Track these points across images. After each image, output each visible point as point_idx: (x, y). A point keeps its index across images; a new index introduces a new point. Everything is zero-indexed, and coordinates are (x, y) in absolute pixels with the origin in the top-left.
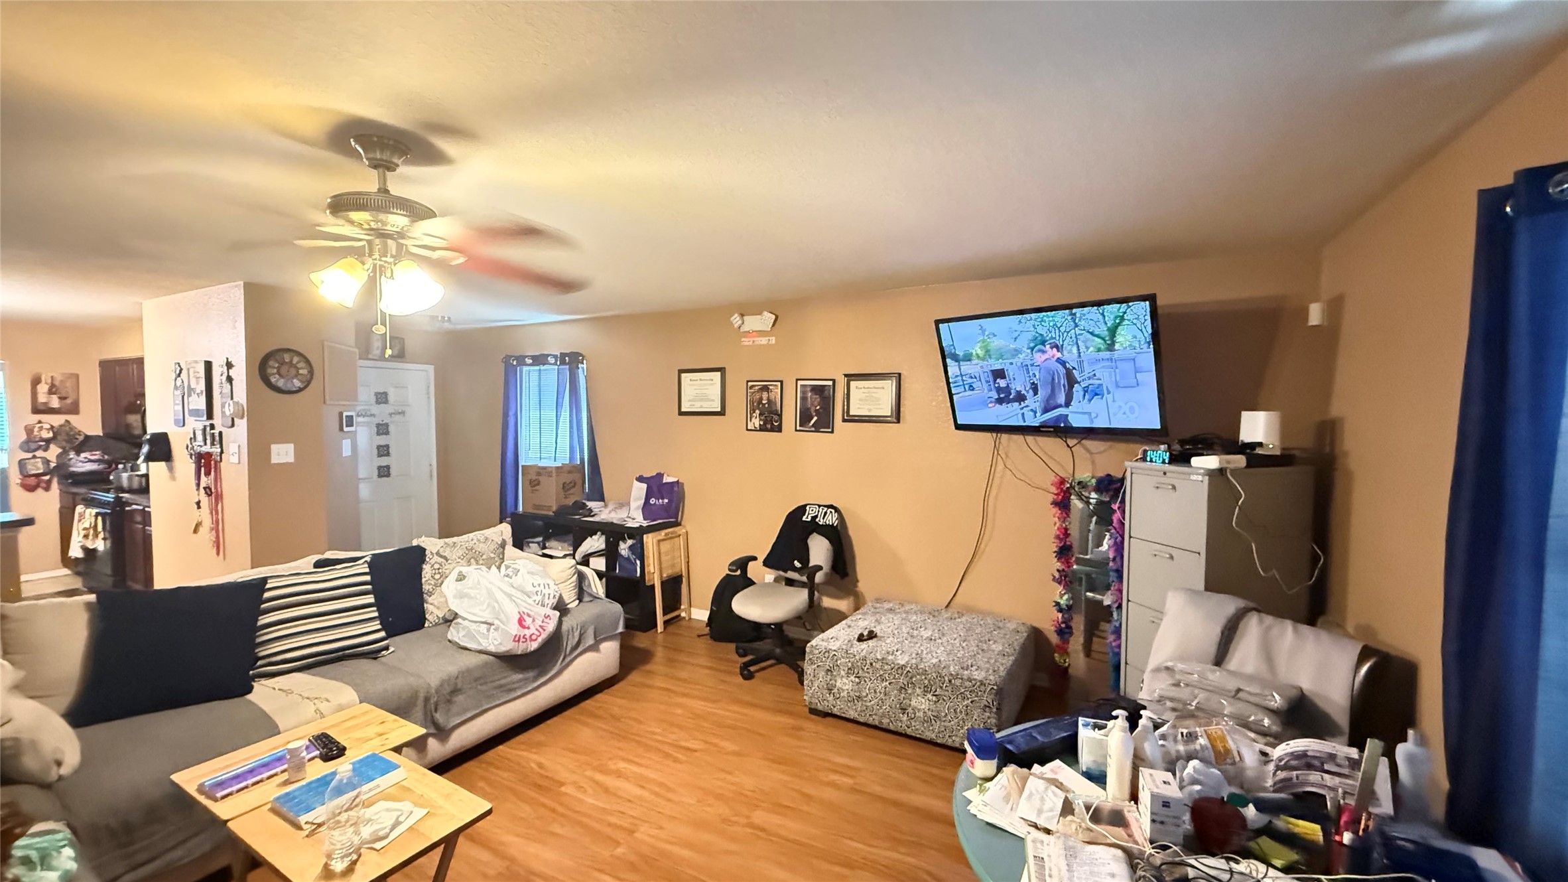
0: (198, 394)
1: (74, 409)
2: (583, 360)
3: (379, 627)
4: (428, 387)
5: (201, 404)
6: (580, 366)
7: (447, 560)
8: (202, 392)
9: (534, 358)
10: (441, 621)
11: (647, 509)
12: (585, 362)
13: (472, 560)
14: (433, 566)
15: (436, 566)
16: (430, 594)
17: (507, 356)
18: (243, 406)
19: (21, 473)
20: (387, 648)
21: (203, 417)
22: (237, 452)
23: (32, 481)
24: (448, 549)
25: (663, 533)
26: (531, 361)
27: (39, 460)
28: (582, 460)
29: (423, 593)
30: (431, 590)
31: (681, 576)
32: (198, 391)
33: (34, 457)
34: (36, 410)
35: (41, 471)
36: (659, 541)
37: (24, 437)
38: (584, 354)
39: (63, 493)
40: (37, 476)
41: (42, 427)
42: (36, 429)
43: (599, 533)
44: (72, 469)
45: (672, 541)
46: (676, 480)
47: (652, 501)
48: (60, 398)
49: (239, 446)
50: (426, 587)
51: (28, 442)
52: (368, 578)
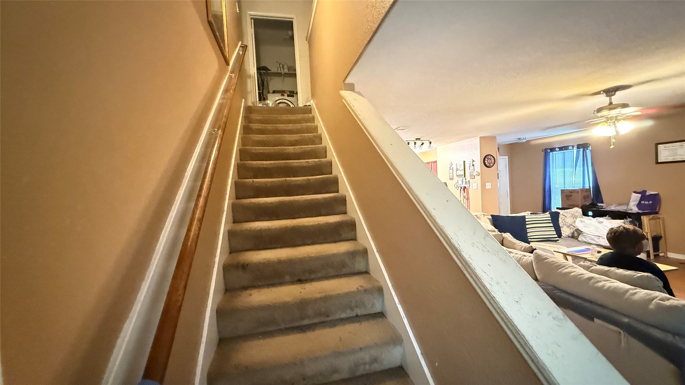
0: (461, 171)
2: (589, 146)
3: (555, 234)
4: (506, 164)
5: (463, 173)
6: (588, 148)
7: (566, 217)
8: (462, 170)
9: (559, 148)
10: (567, 237)
11: (639, 205)
12: (590, 146)
13: (574, 218)
14: (561, 218)
15: (563, 219)
16: (562, 227)
17: (546, 149)
18: (479, 172)
20: (558, 240)
21: (463, 176)
22: (476, 185)
24: (565, 213)
25: (651, 216)
26: (558, 150)
28: (590, 187)
29: (560, 227)
30: (562, 226)
31: (661, 237)
32: (461, 169)
36: (650, 219)
38: (589, 143)
43: (608, 216)
45: (656, 220)
46: (657, 193)
47: (643, 202)
49: (477, 184)
50: (560, 225)
52: (550, 219)
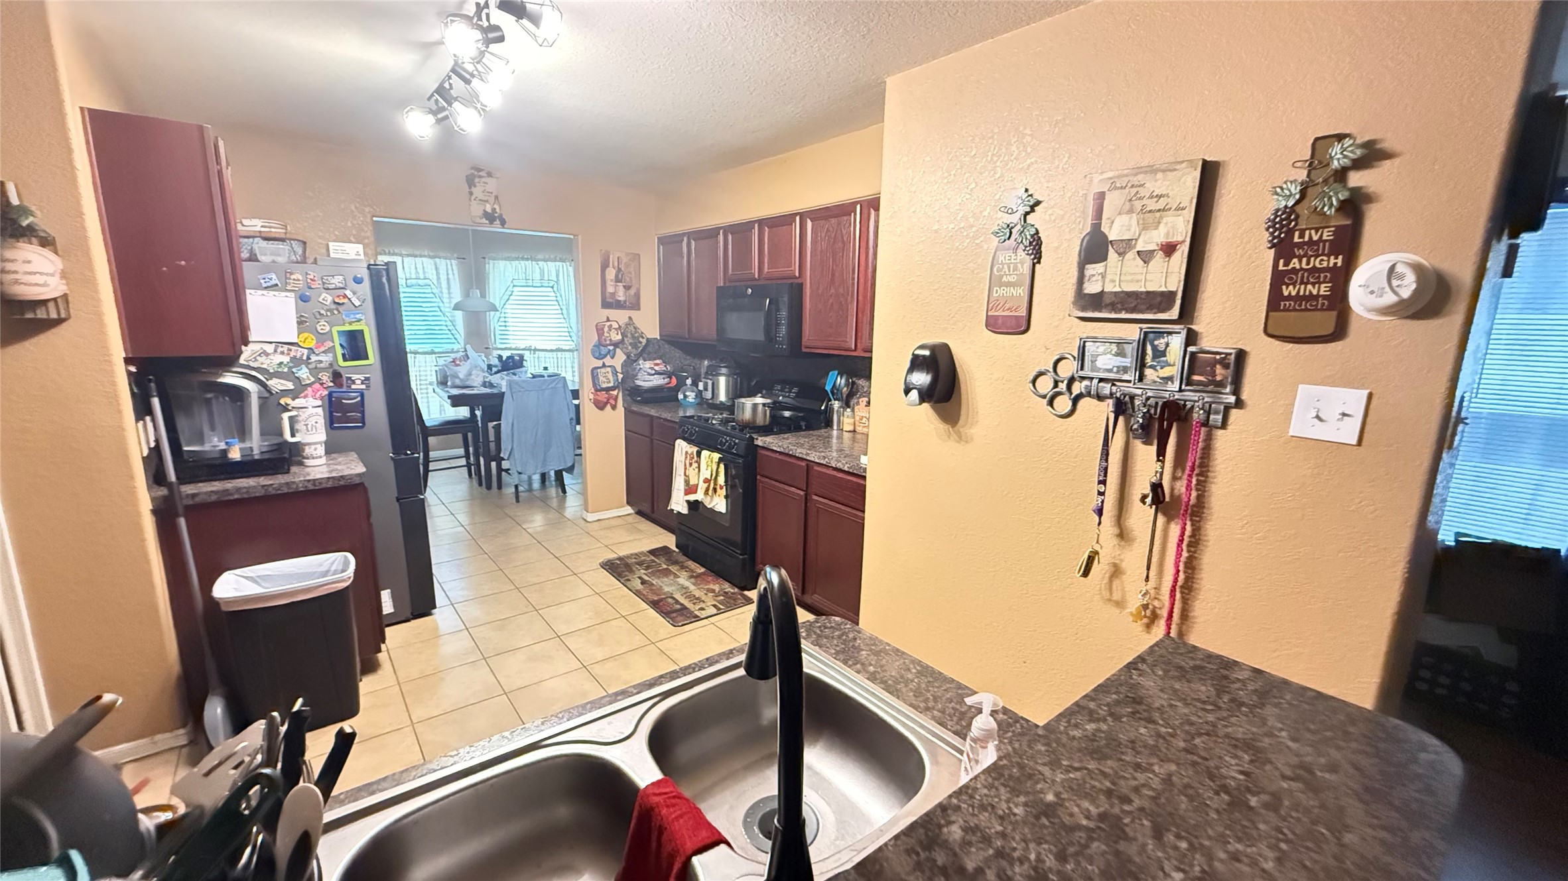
1: (636, 306)
19: (594, 385)
23: (603, 396)
27: (609, 369)
33: (604, 366)
34: (606, 305)
35: (611, 385)
37: (595, 338)
39: (628, 412)
40: (608, 390)
41: (611, 326)
42: (606, 329)
44: (638, 383)
48: (624, 287)
51: (600, 344)
